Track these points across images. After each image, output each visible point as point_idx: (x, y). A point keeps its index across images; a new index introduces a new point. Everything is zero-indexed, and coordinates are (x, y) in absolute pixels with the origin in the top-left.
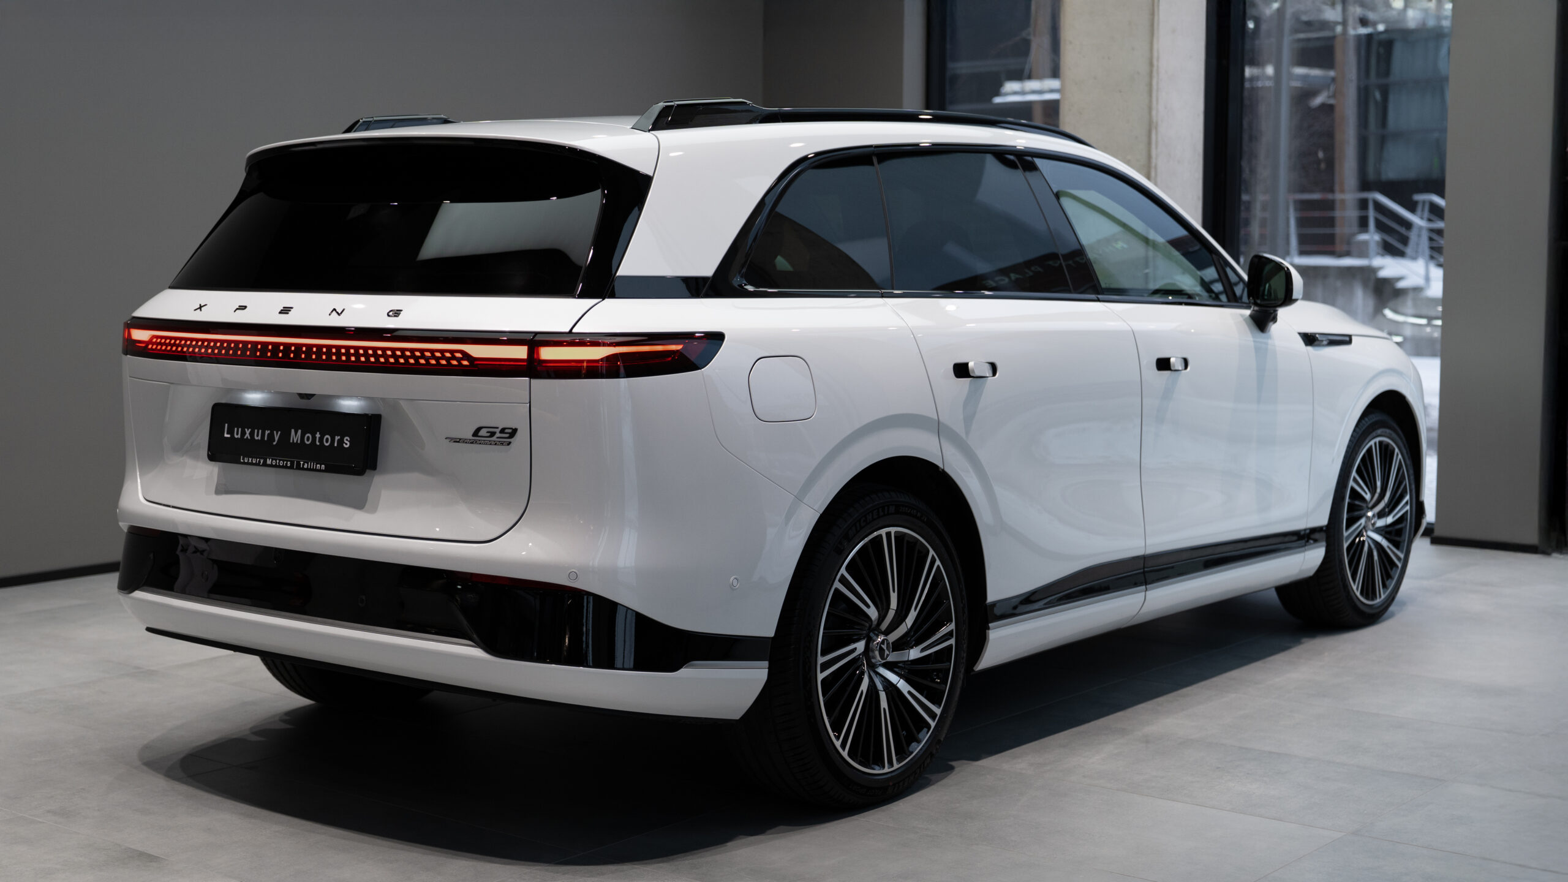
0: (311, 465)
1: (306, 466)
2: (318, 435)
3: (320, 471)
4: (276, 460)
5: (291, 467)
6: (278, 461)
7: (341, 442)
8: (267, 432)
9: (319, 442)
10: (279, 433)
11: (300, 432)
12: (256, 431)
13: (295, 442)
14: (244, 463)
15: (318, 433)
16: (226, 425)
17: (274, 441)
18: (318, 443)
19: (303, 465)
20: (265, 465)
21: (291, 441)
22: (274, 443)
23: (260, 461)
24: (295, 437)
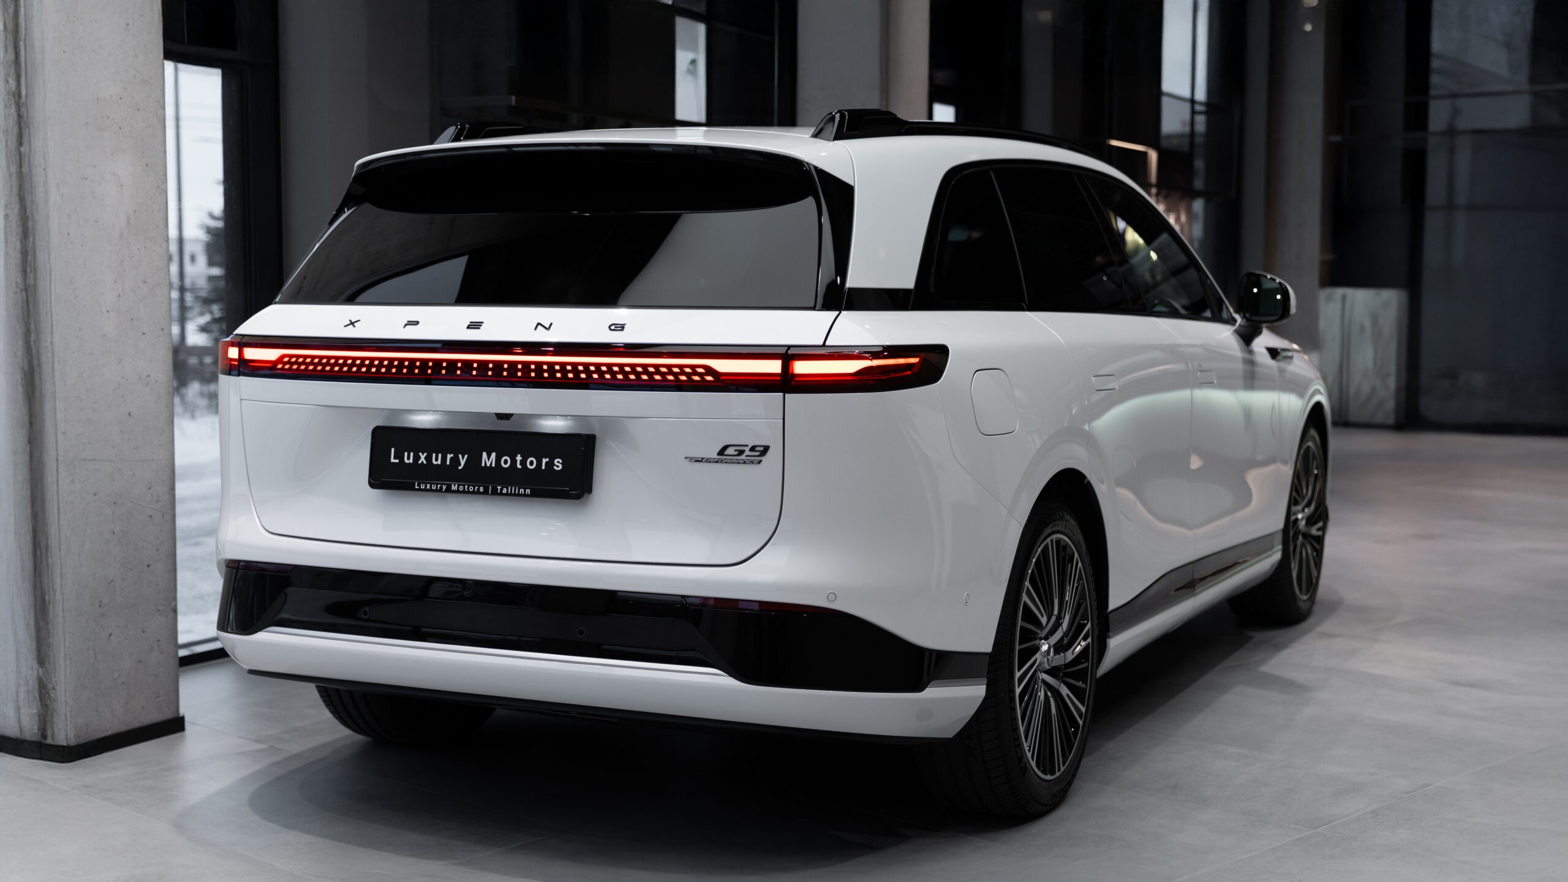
0: (513, 489)
1: (505, 491)
2: (519, 458)
3: (525, 495)
4: (464, 486)
5: (486, 492)
6: (466, 487)
7: (550, 464)
8: (449, 456)
9: (520, 464)
10: (466, 456)
11: (494, 455)
12: (434, 455)
13: (488, 465)
14: (420, 490)
15: (519, 456)
16: (393, 450)
17: (460, 465)
18: (519, 466)
19: (501, 490)
20: (449, 490)
21: (483, 465)
22: (460, 468)
23: (441, 488)
24: (488, 460)
